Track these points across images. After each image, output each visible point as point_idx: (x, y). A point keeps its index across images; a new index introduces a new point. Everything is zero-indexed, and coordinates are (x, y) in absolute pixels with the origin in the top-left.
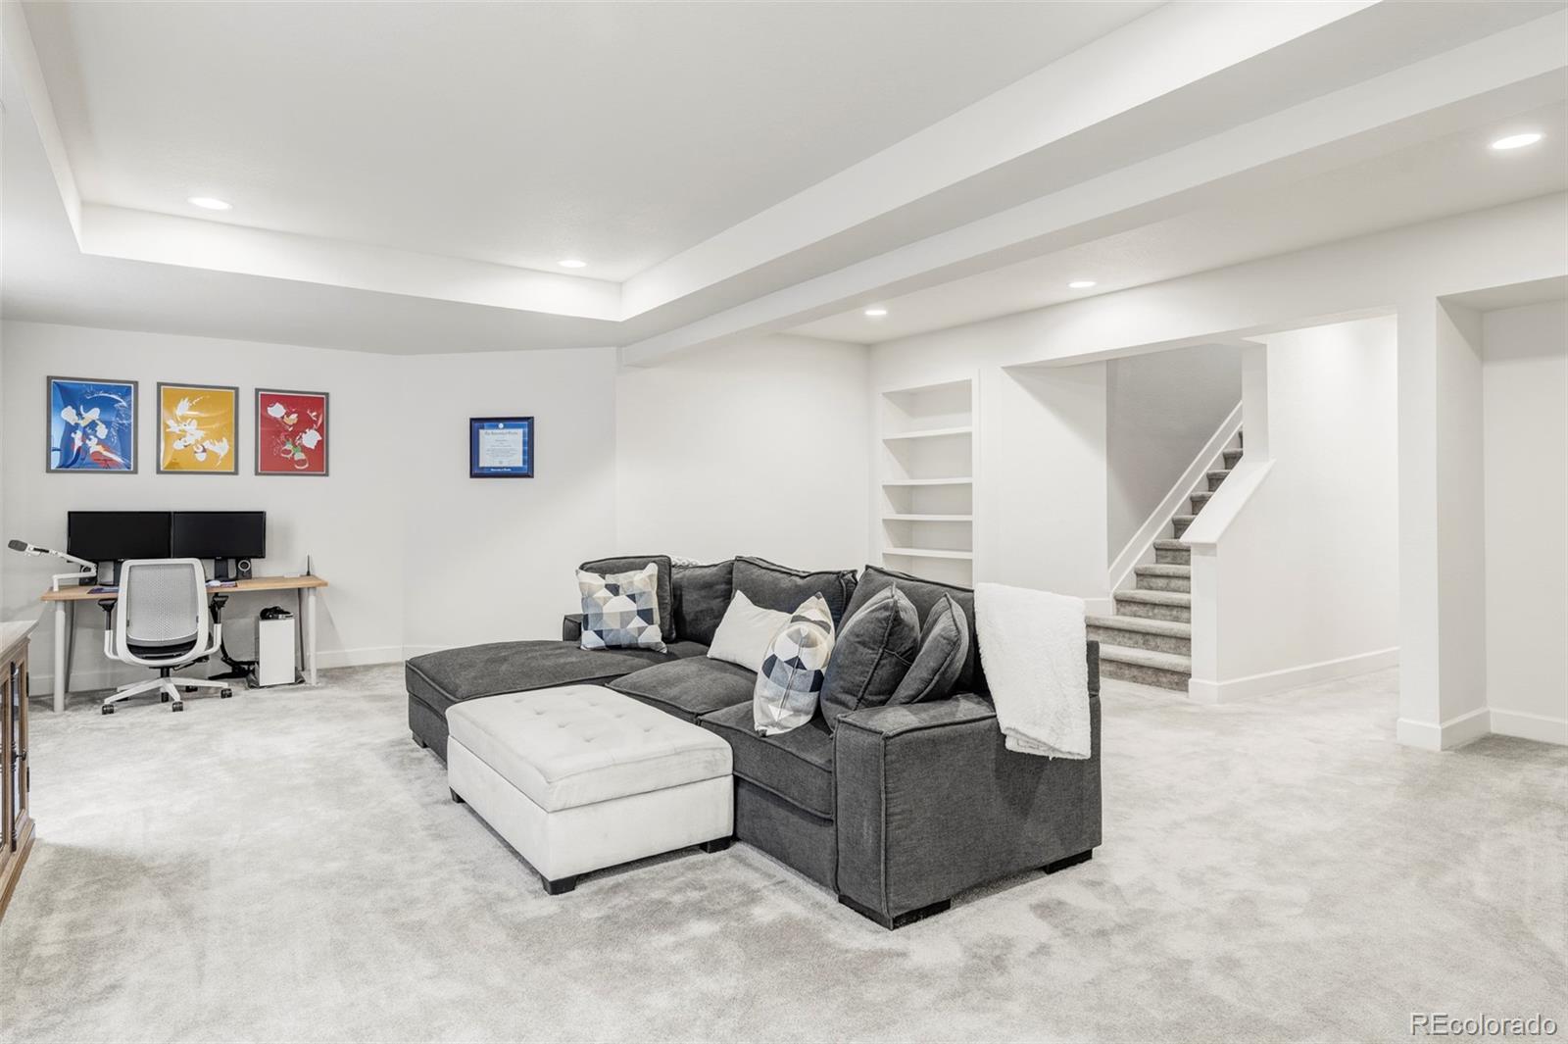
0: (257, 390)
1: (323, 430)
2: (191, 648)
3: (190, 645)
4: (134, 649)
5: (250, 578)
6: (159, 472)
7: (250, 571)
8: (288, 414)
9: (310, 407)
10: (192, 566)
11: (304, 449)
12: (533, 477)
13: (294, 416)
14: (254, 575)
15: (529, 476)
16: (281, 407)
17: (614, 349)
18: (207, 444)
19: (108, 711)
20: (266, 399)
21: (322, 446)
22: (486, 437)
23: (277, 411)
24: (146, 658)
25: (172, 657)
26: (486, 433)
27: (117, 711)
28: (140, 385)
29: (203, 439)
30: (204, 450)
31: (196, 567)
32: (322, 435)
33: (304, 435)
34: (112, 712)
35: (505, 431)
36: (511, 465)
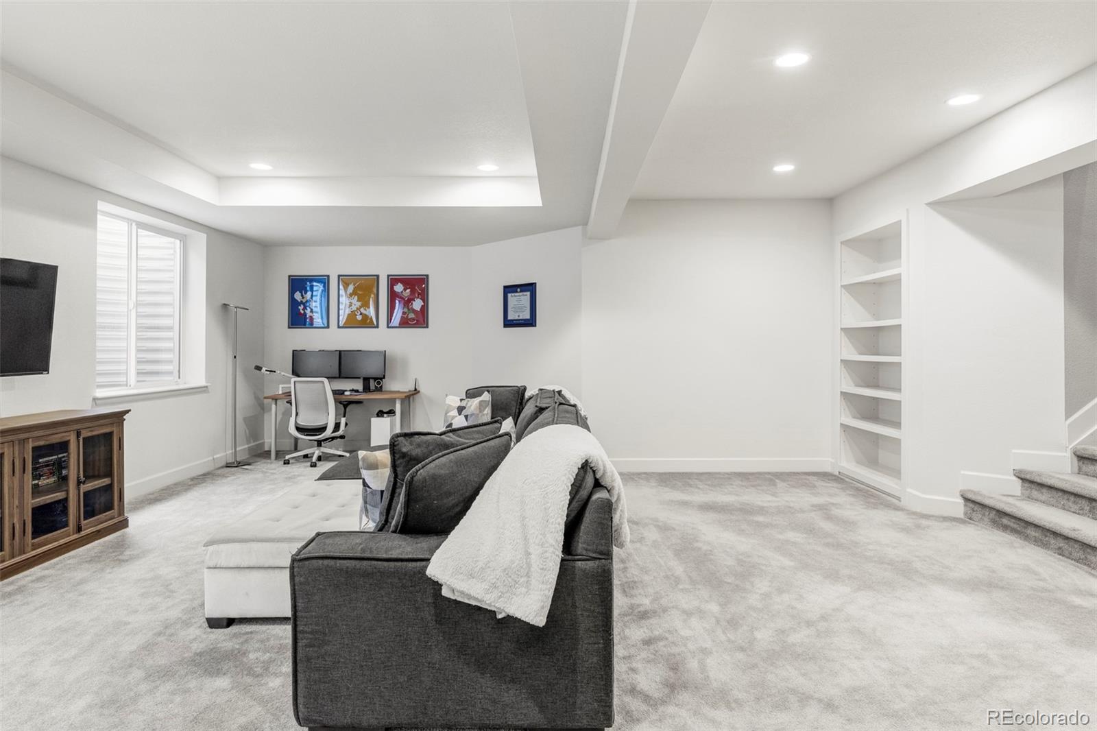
0: (388, 276)
1: (425, 299)
2: (324, 431)
3: (323, 429)
4: (299, 429)
5: (381, 391)
6: (339, 327)
7: (381, 387)
8: (405, 289)
9: (417, 285)
10: (323, 382)
11: (414, 311)
12: (535, 326)
13: (408, 291)
14: (383, 390)
15: (533, 326)
16: (401, 285)
17: (580, 227)
18: (362, 310)
19: (287, 463)
20: (393, 281)
21: (424, 310)
22: (512, 298)
23: (399, 288)
24: (307, 435)
25: (316, 435)
26: (512, 296)
27: (292, 463)
28: (331, 277)
29: (361, 307)
30: (361, 314)
31: (325, 383)
32: (424, 302)
33: (414, 302)
34: (288, 463)
35: (521, 294)
36: (524, 318)
